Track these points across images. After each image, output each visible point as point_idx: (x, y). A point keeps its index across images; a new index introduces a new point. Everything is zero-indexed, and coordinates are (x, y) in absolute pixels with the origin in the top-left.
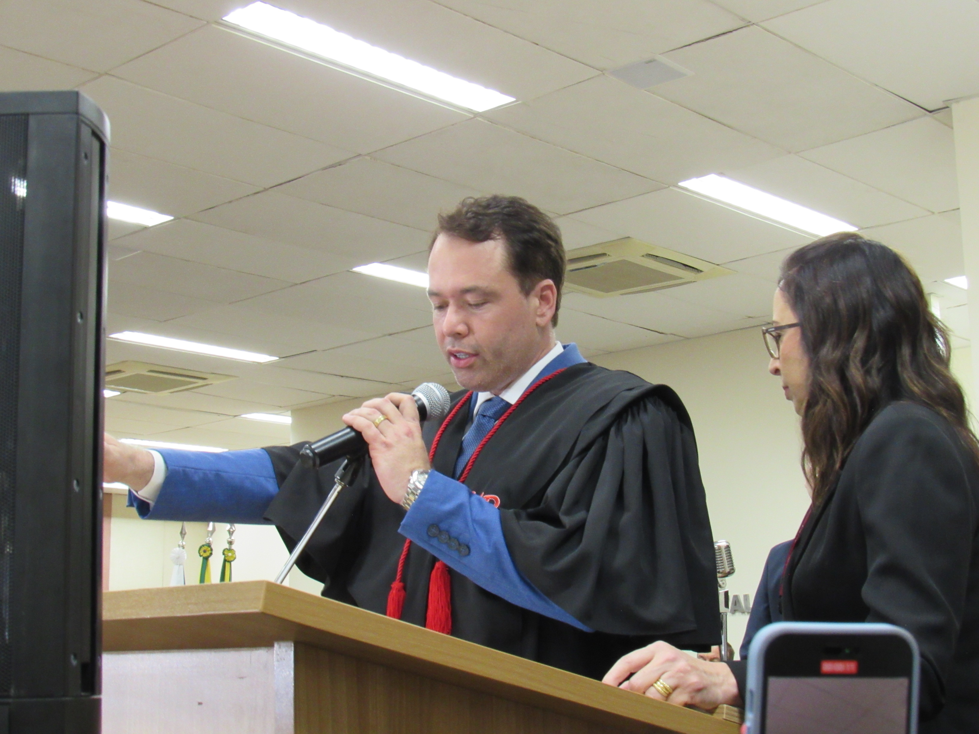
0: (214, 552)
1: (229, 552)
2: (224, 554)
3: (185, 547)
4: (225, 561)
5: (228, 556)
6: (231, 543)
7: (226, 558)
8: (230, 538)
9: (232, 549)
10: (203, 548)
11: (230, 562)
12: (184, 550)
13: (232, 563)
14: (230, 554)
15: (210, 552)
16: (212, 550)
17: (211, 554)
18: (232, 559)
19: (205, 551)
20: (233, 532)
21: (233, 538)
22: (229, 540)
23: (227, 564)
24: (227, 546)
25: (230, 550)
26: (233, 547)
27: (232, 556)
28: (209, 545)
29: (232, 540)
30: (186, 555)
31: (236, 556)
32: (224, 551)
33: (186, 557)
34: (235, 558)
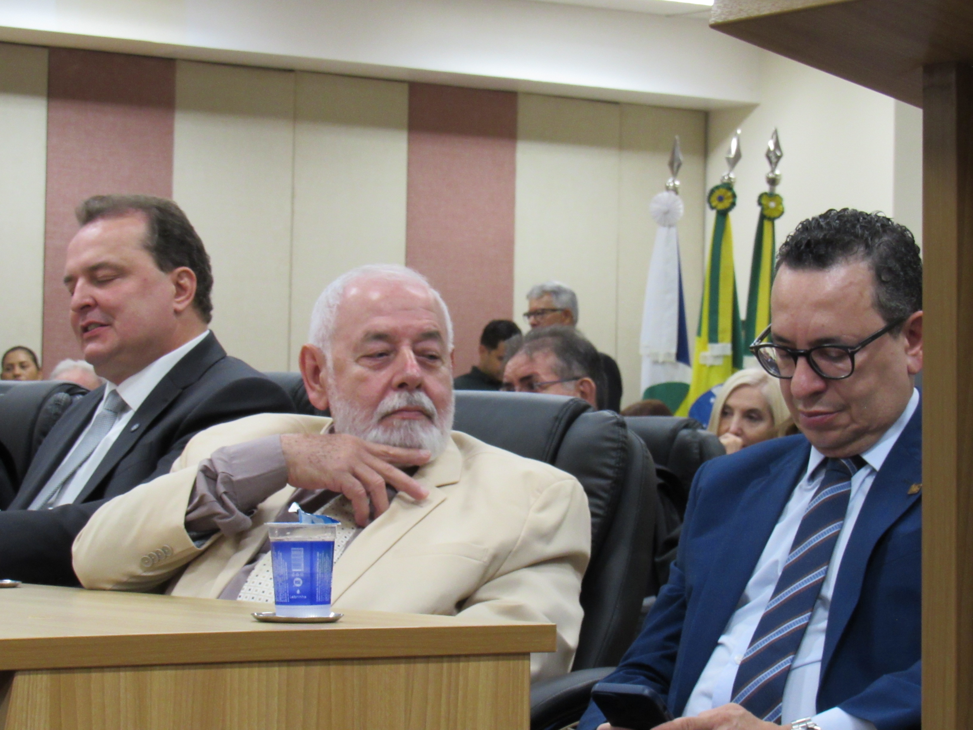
0: (738, 201)
1: (771, 201)
2: (760, 203)
3: (680, 191)
4: (763, 218)
5: (768, 208)
6: (773, 182)
7: (766, 213)
8: (773, 171)
9: (777, 196)
10: (718, 193)
11: (772, 220)
12: (677, 197)
13: (777, 222)
14: (772, 205)
15: (731, 200)
16: (734, 196)
17: (733, 204)
18: (776, 214)
19: (721, 199)
20: (779, 158)
21: (777, 172)
22: (771, 176)
23: (767, 225)
24: (766, 188)
25: (772, 196)
26: (779, 190)
27: (776, 209)
28: (728, 186)
29: (776, 175)
30: (681, 206)
31: (783, 208)
32: (761, 197)
33: (682, 211)
34: (782, 213)
